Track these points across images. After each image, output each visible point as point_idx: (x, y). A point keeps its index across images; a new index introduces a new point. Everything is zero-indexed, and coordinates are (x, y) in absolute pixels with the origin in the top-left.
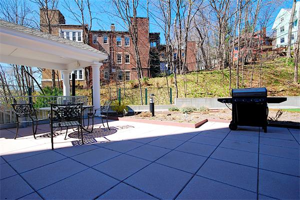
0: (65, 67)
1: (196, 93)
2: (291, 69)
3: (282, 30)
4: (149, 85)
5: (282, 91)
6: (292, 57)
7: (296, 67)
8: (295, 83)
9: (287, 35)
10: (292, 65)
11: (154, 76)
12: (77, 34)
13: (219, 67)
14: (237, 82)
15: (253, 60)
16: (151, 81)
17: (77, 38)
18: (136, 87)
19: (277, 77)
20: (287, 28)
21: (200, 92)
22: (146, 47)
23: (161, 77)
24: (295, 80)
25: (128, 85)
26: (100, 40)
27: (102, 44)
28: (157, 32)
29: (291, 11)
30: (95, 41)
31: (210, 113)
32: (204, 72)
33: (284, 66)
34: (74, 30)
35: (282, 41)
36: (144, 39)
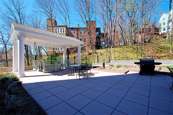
0: (64, 47)
1: (119, 57)
2: (169, 45)
3: (164, 24)
4: (97, 53)
5: (164, 56)
6: (169, 39)
7: (171, 44)
8: (171, 52)
9: (167, 27)
10: (169, 43)
11: (98, 49)
12: (62, 29)
13: (131, 44)
14: (140, 52)
15: (148, 40)
16: (97, 51)
17: (62, 32)
18: (90, 54)
19: (162, 49)
20: (166, 23)
21: (121, 57)
22: (94, 35)
23: (102, 49)
24: (171, 51)
25: (87, 53)
26: (72, 32)
27: (73, 34)
28: (99, 27)
29: (168, 15)
30: (70, 33)
31: (129, 68)
32: (123, 47)
33: (165, 43)
34: (61, 28)
35: (164, 30)
36: (93, 31)
